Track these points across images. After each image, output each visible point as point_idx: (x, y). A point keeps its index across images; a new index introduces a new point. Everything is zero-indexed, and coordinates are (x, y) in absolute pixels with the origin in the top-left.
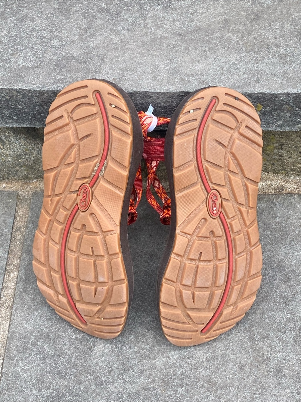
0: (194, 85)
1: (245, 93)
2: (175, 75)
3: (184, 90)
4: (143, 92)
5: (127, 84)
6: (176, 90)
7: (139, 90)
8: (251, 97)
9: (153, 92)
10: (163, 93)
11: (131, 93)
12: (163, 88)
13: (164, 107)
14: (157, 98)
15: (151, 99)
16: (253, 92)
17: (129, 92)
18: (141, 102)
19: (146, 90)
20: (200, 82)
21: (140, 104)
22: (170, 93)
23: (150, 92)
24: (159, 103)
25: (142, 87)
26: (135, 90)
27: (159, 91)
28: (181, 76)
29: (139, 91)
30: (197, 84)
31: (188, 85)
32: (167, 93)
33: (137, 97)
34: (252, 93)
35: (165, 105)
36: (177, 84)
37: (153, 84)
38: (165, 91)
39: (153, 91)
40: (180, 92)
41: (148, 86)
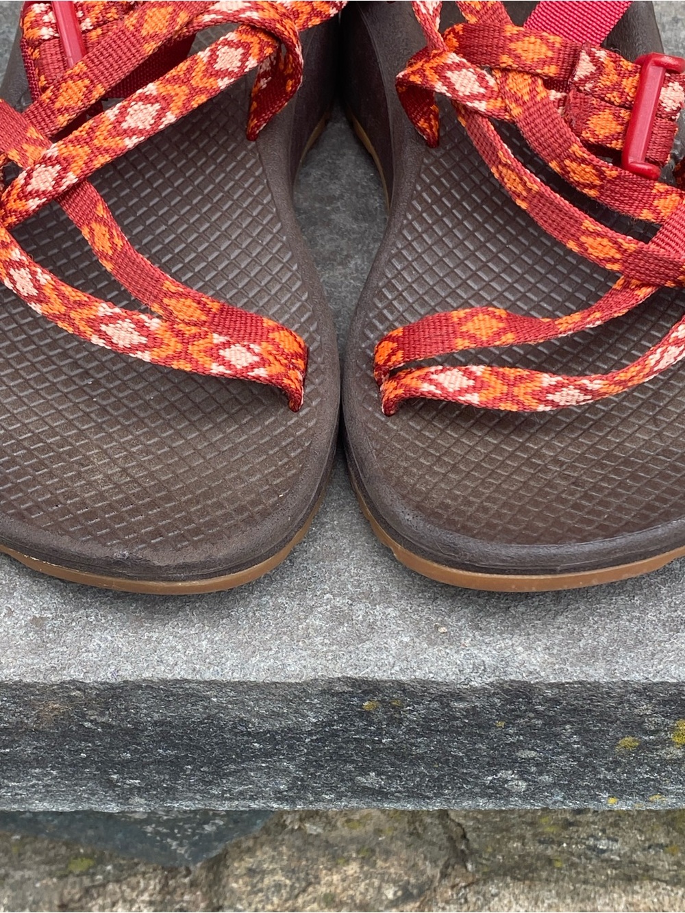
0: (392, 643)
1: (625, 683)
2: (309, 595)
3: (351, 673)
4: (165, 682)
5: (91, 646)
6: (314, 669)
7: (146, 675)
8: (650, 698)
9: (210, 684)
10: (255, 686)
11: (112, 687)
12: (254, 660)
13: (265, 733)
14: (230, 702)
15: (205, 708)
16: (657, 680)
17: (102, 684)
18: (156, 716)
19: (180, 673)
20: (421, 632)
21: (155, 724)
22: (290, 685)
23: (199, 682)
24: (242, 719)
25: (160, 661)
26: (128, 673)
27: (237, 677)
28: (339, 601)
29: (144, 680)
30: (406, 639)
31: (368, 645)
32: (275, 683)
33: (138, 701)
34: (654, 684)
35: (267, 726)
36: (319, 640)
37: (212, 641)
38: (262, 677)
39: (208, 676)
40: (330, 682)
41: (190, 651)
